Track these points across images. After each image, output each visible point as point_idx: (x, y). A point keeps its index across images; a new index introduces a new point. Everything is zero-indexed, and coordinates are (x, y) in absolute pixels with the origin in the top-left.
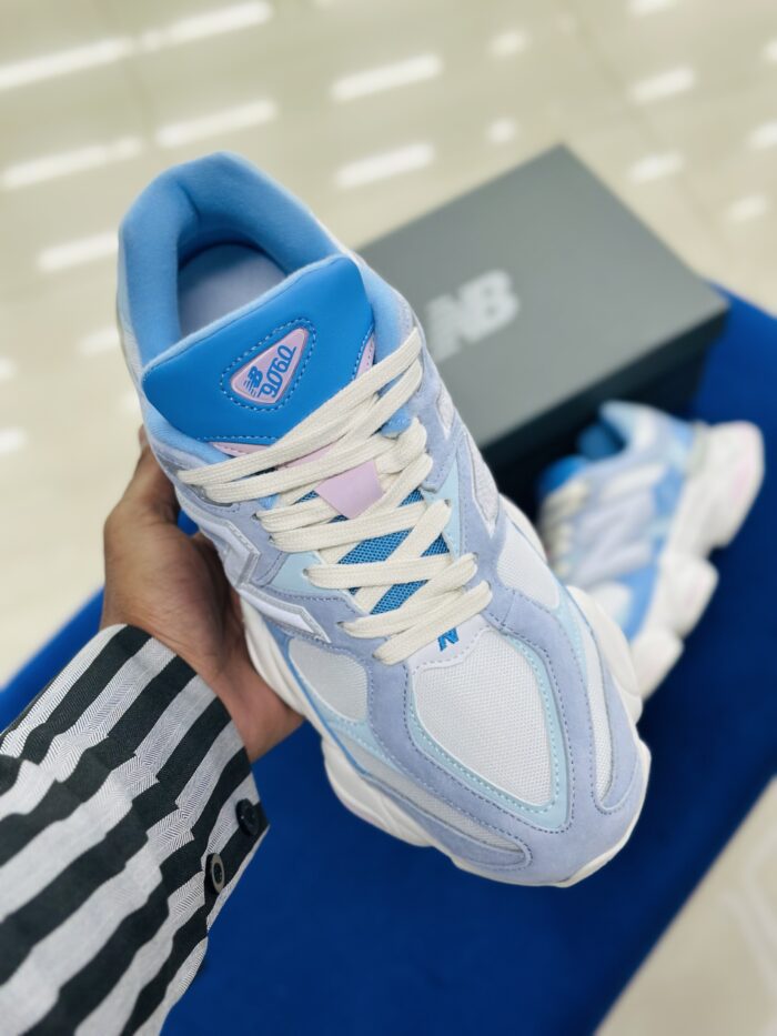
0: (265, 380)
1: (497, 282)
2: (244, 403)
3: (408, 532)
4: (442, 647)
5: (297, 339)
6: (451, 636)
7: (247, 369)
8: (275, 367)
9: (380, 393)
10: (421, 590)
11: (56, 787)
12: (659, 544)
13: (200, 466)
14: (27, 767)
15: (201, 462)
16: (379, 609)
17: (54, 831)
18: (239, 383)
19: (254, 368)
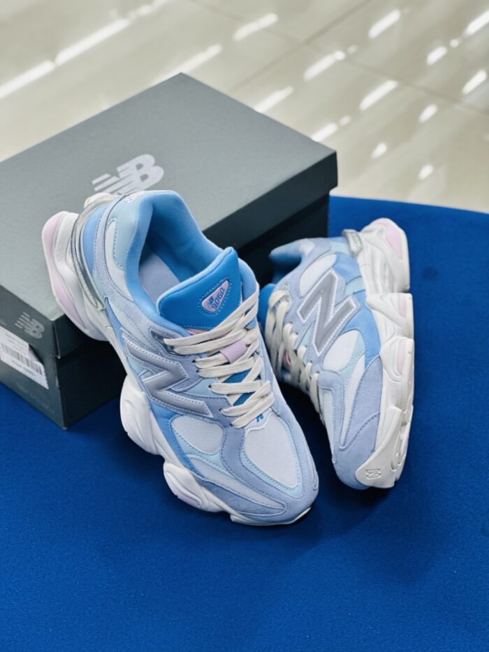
0: (214, 302)
2: (207, 312)
3: (249, 370)
4: (258, 421)
5: (225, 285)
6: (261, 416)
7: (210, 297)
8: (219, 296)
9: (246, 313)
10: (253, 395)
13: (179, 337)
15: (179, 335)
16: (236, 404)
18: (204, 303)
19: (211, 297)
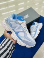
1: (28, 15)
12: (37, 29)
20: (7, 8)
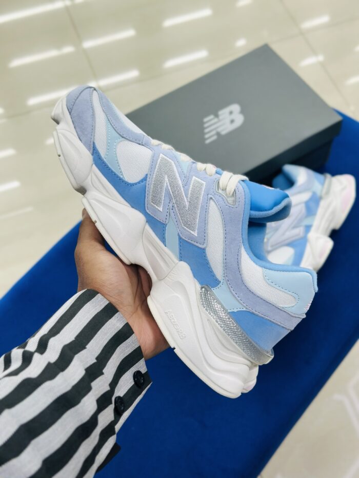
11: (49, 365)
12: (308, 228)
14: (37, 356)
17: (47, 385)
20: (68, 49)
